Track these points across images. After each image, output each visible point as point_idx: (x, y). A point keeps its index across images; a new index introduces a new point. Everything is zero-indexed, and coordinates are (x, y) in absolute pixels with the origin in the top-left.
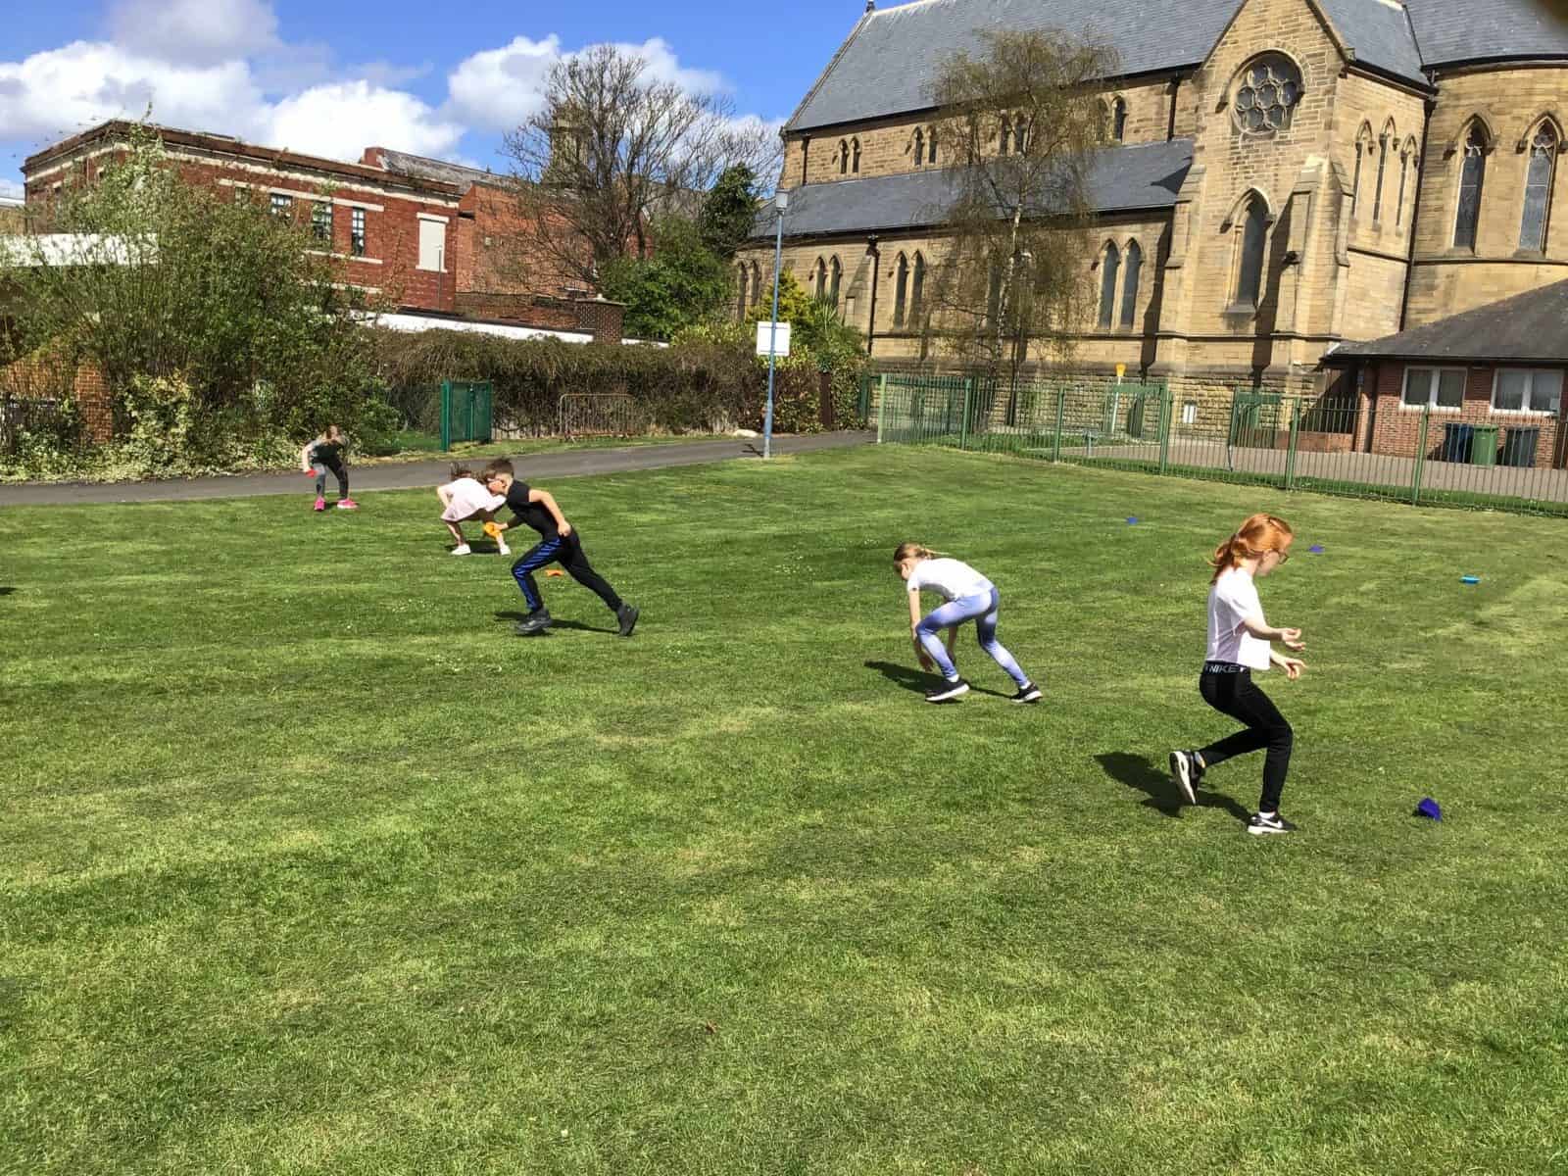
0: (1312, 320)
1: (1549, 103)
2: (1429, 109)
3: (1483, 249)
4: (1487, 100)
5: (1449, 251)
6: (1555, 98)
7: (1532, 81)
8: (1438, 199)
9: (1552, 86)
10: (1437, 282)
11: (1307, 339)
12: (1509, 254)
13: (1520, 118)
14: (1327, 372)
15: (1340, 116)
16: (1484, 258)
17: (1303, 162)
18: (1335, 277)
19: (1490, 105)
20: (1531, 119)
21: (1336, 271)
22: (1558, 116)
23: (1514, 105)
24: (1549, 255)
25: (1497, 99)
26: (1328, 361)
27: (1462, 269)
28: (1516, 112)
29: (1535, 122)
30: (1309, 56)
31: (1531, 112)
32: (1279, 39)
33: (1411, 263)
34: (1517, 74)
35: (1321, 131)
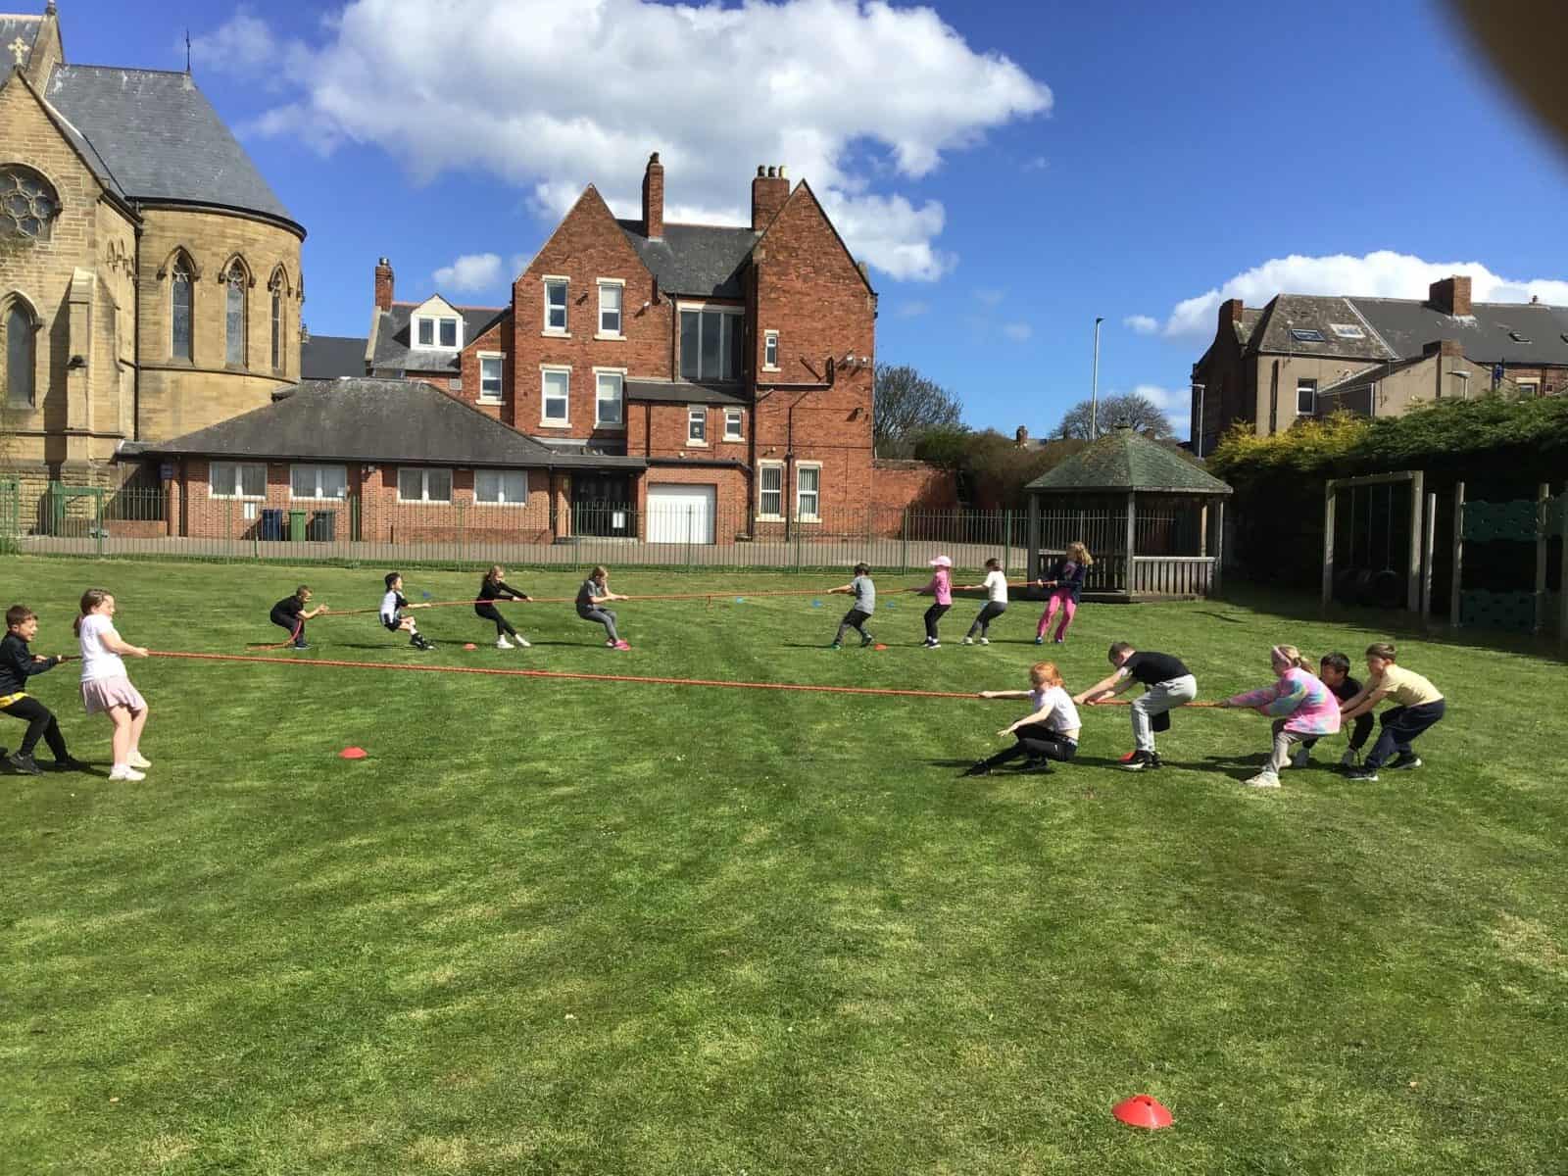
0: (99, 420)
1: (238, 246)
2: (138, 234)
3: (200, 360)
4: (189, 236)
5: (170, 360)
6: (240, 242)
7: (224, 225)
8: (155, 314)
9: (238, 232)
10: (163, 386)
11: (95, 436)
12: (222, 366)
13: (214, 254)
14: (121, 465)
15: (99, 239)
16: (203, 367)
17: (69, 274)
18: (117, 382)
19: (191, 241)
20: (226, 258)
21: (118, 376)
22: (245, 257)
23: (212, 244)
24: (251, 369)
25: (196, 236)
26: (119, 457)
27: (186, 377)
29: (230, 258)
30: (63, 177)
31: (225, 251)
32: (28, 155)
33: (137, 368)
34: (210, 218)
35: (86, 247)
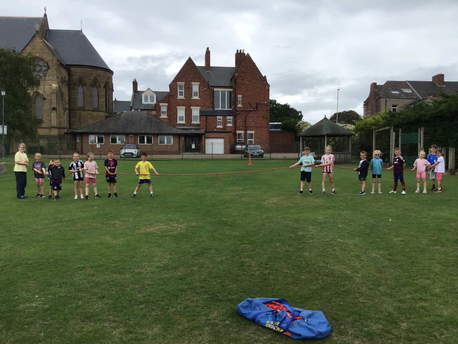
0: (59, 124)
1: (95, 77)
2: (69, 74)
3: (86, 108)
4: (83, 74)
5: (78, 108)
7: (92, 71)
8: (74, 96)
9: (95, 73)
10: (77, 115)
11: (59, 128)
12: (92, 109)
15: (59, 75)
17: (52, 86)
21: (64, 112)
22: (97, 79)
23: (89, 76)
24: (100, 110)
27: (83, 112)
28: (89, 78)
30: (49, 60)
31: (92, 78)
33: (70, 110)
34: (88, 69)
35: (55, 78)
